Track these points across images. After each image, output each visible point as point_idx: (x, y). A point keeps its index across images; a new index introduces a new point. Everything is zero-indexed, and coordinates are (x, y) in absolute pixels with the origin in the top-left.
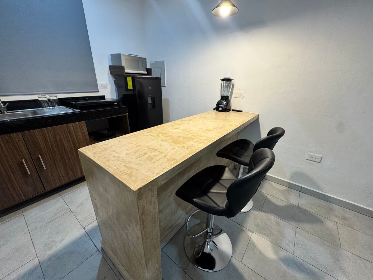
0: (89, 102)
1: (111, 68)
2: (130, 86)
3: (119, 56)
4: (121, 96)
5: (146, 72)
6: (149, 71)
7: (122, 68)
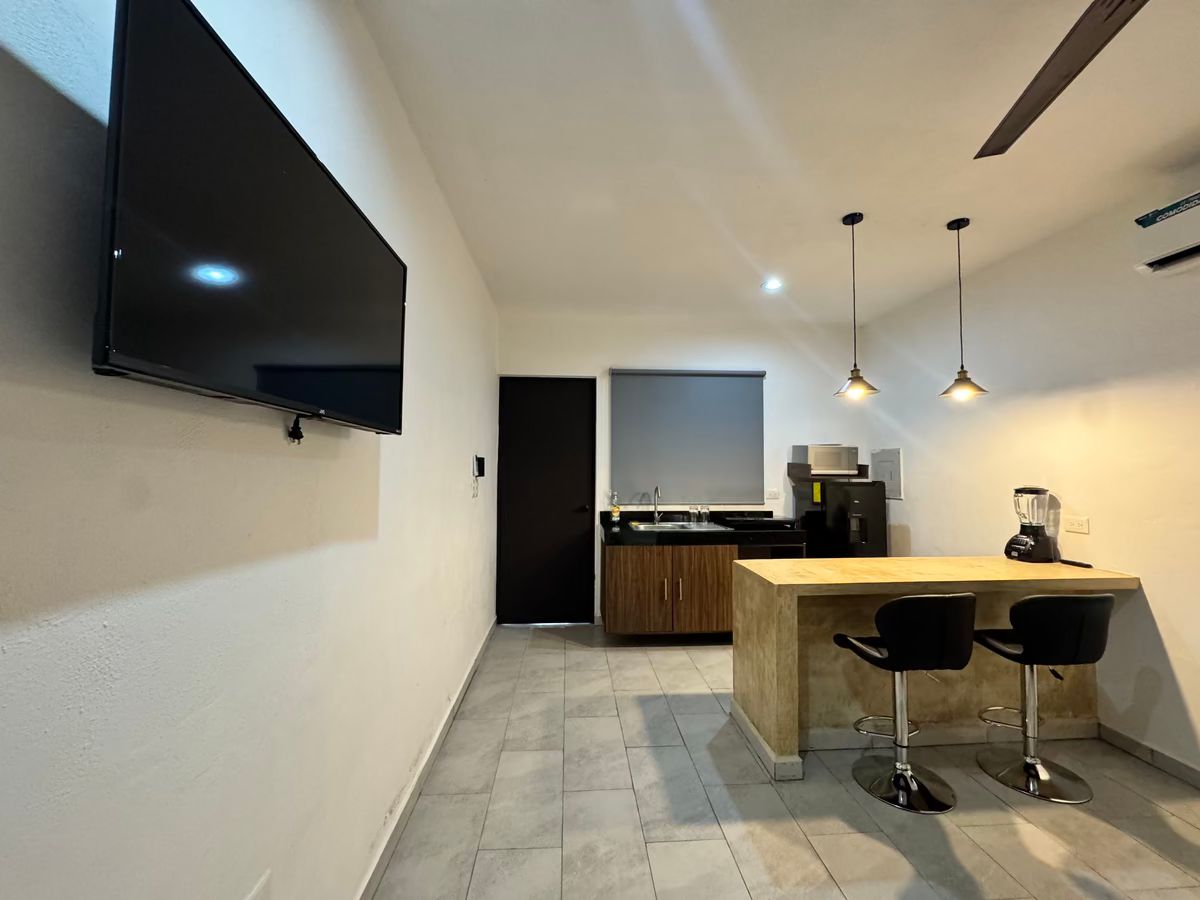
1: (790, 466)
2: (817, 498)
3: (805, 448)
5: (856, 472)
6: (862, 470)
7: (808, 467)
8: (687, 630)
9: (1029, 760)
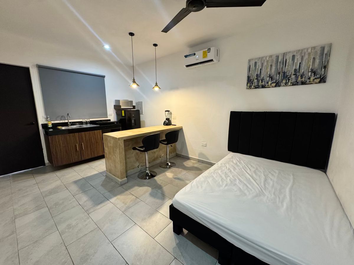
0: (103, 122)
1: (115, 106)
2: (123, 115)
3: (119, 101)
4: (119, 120)
5: (132, 108)
6: (134, 107)
7: (120, 106)
8: (87, 158)
9: (167, 163)
